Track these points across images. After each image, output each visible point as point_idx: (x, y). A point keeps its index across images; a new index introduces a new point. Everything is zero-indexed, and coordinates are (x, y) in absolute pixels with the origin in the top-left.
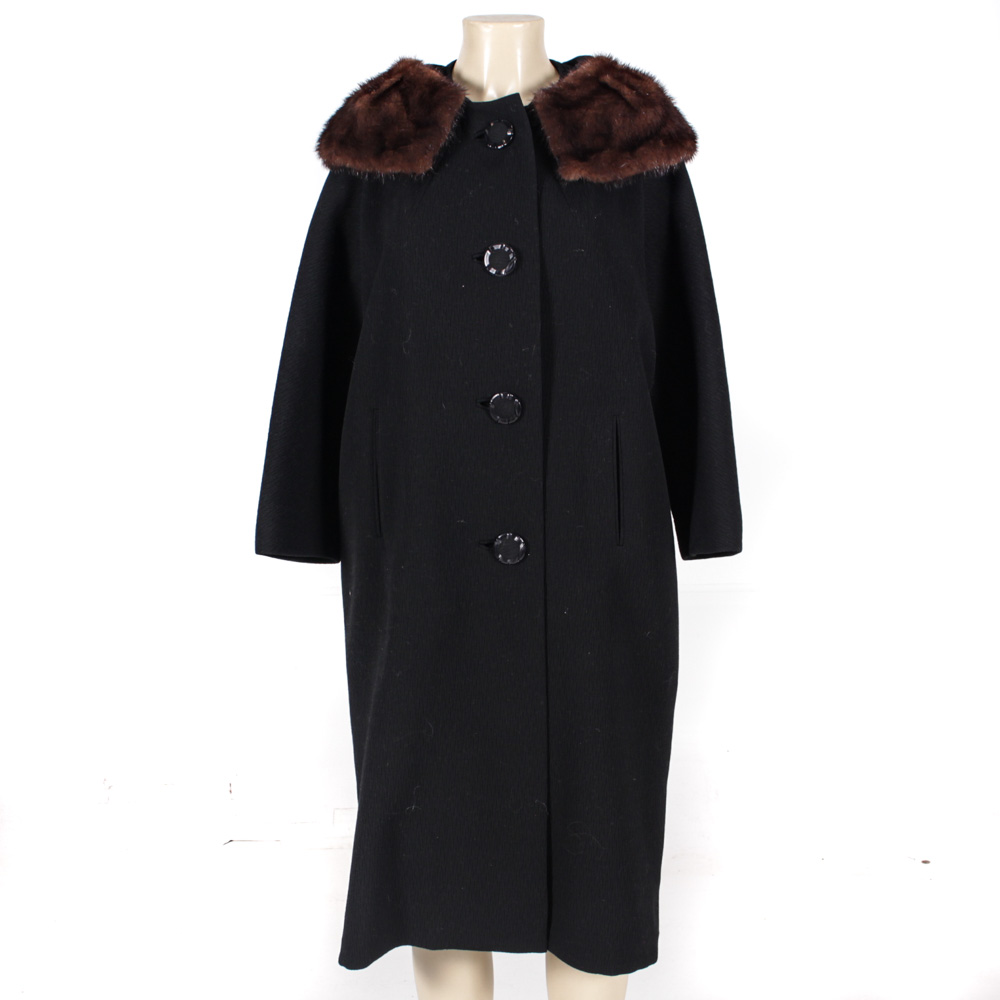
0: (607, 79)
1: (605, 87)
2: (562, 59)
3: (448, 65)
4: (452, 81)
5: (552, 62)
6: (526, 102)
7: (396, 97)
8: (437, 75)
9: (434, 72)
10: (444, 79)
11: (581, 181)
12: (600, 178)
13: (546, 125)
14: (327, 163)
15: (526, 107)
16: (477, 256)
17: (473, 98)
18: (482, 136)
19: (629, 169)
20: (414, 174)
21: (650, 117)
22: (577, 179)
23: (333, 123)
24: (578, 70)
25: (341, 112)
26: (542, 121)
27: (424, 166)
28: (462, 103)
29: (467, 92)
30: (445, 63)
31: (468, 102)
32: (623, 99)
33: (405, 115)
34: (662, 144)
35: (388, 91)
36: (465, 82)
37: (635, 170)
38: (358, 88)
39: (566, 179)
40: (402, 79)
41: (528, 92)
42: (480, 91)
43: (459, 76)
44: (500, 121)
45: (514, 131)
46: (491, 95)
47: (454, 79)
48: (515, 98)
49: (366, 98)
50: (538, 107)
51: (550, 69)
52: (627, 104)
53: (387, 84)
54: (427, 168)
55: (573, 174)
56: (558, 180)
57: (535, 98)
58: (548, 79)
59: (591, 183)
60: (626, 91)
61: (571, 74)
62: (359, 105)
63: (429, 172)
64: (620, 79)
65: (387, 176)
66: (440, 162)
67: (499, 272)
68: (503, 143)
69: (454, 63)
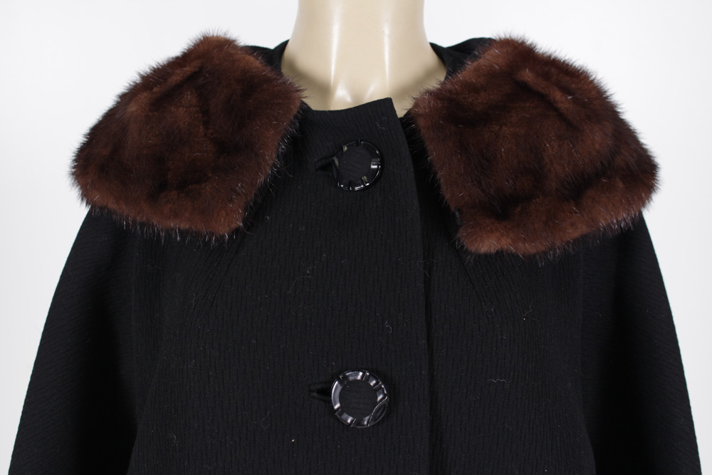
0: (527, 75)
1: (524, 88)
2: (447, 42)
3: (276, 48)
4: (281, 74)
5: (434, 46)
6: (401, 111)
7: (189, 97)
8: (256, 63)
9: (252, 59)
10: (268, 72)
11: (500, 254)
12: (527, 248)
13: (434, 153)
14: (86, 195)
15: (401, 119)
16: (319, 387)
17: (315, 104)
18: (327, 167)
19: (574, 229)
20: (212, 234)
21: (597, 139)
22: (493, 251)
23: (98, 134)
24: (482, 61)
25: (110, 116)
26: (430, 147)
27: (228, 222)
28: (295, 111)
29: (305, 94)
30: (272, 44)
31: (305, 109)
32: (556, 109)
33: (202, 129)
34: (621, 185)
35: (180, 86)
36: (302, 76)
37: (582, 229)
38: (137, 79)
39: (473, 248)
40: (201, 69)
41: (403, 92)
42: (325, 90)
43: (292, 66)
44: (358, 144)
45: (382, 163)
46: (342, 99)
47: (284, 70)
48: (384, 106)
49: (144, 97)
50: (421, 122)
51: (431, 58)
52: (561, 116)
53: (177, 77)
54: (234, 226)
55: (488, 243)
56: (460, 252)
57: (416, 105)
58: (429, 74)
59: (515, 256)
60: (557, 95)
61: (470, 66)
62: (133, 108)
63: (237, 231)
64: (546, 76)
65: (169, 232)
66: (255, 215)
67: (359, 423)
68: (363, 183)
69: (283, 46)
